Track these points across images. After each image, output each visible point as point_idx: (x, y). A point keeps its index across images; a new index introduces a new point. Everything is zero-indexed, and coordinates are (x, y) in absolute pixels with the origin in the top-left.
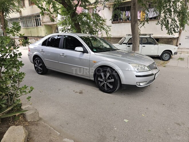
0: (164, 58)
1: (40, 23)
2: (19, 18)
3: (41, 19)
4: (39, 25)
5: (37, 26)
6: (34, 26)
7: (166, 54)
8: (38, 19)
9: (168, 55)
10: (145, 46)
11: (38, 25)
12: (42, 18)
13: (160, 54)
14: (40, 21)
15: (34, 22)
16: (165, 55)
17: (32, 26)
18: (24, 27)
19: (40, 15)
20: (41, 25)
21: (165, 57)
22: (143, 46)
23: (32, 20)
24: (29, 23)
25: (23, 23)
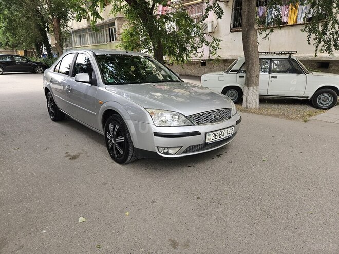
0: (321, 103)
1: (115, 35)
2: (86, 29)
3: (116, 29)
4: (113, 40)
5: (111, 41)
6: (107, 41)
7: (326, 96)
8: (112, 29)
9: (330, 98)
10: (276, 77)
11: (111, 39)
12: (118, 27)
13: (310, 95)
14: (115, 32)
15: (107, 35)
16: (322, 97)
17: (105, 41)
18: (93, 43)
19: (114, 22)
20: (116, 39)
21: (323, 102)
22: (272, 77)
23: (104, 31)
24: (99, 36)
25: (92, 37)
